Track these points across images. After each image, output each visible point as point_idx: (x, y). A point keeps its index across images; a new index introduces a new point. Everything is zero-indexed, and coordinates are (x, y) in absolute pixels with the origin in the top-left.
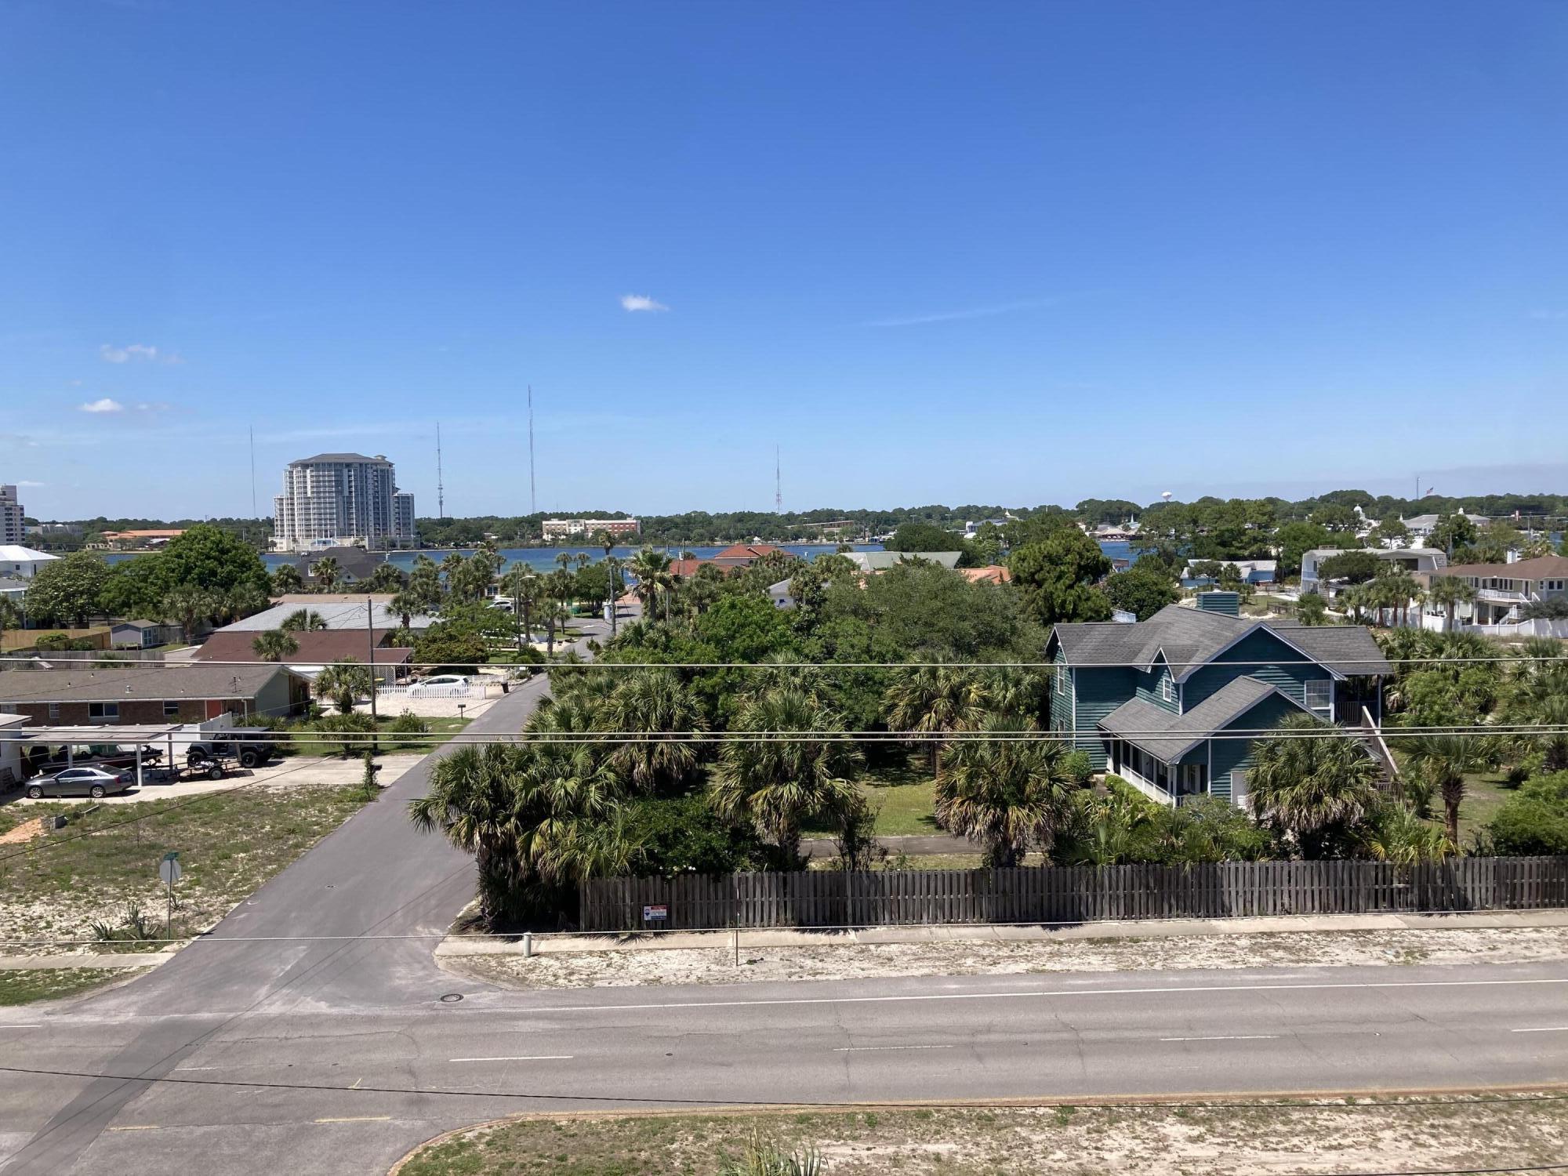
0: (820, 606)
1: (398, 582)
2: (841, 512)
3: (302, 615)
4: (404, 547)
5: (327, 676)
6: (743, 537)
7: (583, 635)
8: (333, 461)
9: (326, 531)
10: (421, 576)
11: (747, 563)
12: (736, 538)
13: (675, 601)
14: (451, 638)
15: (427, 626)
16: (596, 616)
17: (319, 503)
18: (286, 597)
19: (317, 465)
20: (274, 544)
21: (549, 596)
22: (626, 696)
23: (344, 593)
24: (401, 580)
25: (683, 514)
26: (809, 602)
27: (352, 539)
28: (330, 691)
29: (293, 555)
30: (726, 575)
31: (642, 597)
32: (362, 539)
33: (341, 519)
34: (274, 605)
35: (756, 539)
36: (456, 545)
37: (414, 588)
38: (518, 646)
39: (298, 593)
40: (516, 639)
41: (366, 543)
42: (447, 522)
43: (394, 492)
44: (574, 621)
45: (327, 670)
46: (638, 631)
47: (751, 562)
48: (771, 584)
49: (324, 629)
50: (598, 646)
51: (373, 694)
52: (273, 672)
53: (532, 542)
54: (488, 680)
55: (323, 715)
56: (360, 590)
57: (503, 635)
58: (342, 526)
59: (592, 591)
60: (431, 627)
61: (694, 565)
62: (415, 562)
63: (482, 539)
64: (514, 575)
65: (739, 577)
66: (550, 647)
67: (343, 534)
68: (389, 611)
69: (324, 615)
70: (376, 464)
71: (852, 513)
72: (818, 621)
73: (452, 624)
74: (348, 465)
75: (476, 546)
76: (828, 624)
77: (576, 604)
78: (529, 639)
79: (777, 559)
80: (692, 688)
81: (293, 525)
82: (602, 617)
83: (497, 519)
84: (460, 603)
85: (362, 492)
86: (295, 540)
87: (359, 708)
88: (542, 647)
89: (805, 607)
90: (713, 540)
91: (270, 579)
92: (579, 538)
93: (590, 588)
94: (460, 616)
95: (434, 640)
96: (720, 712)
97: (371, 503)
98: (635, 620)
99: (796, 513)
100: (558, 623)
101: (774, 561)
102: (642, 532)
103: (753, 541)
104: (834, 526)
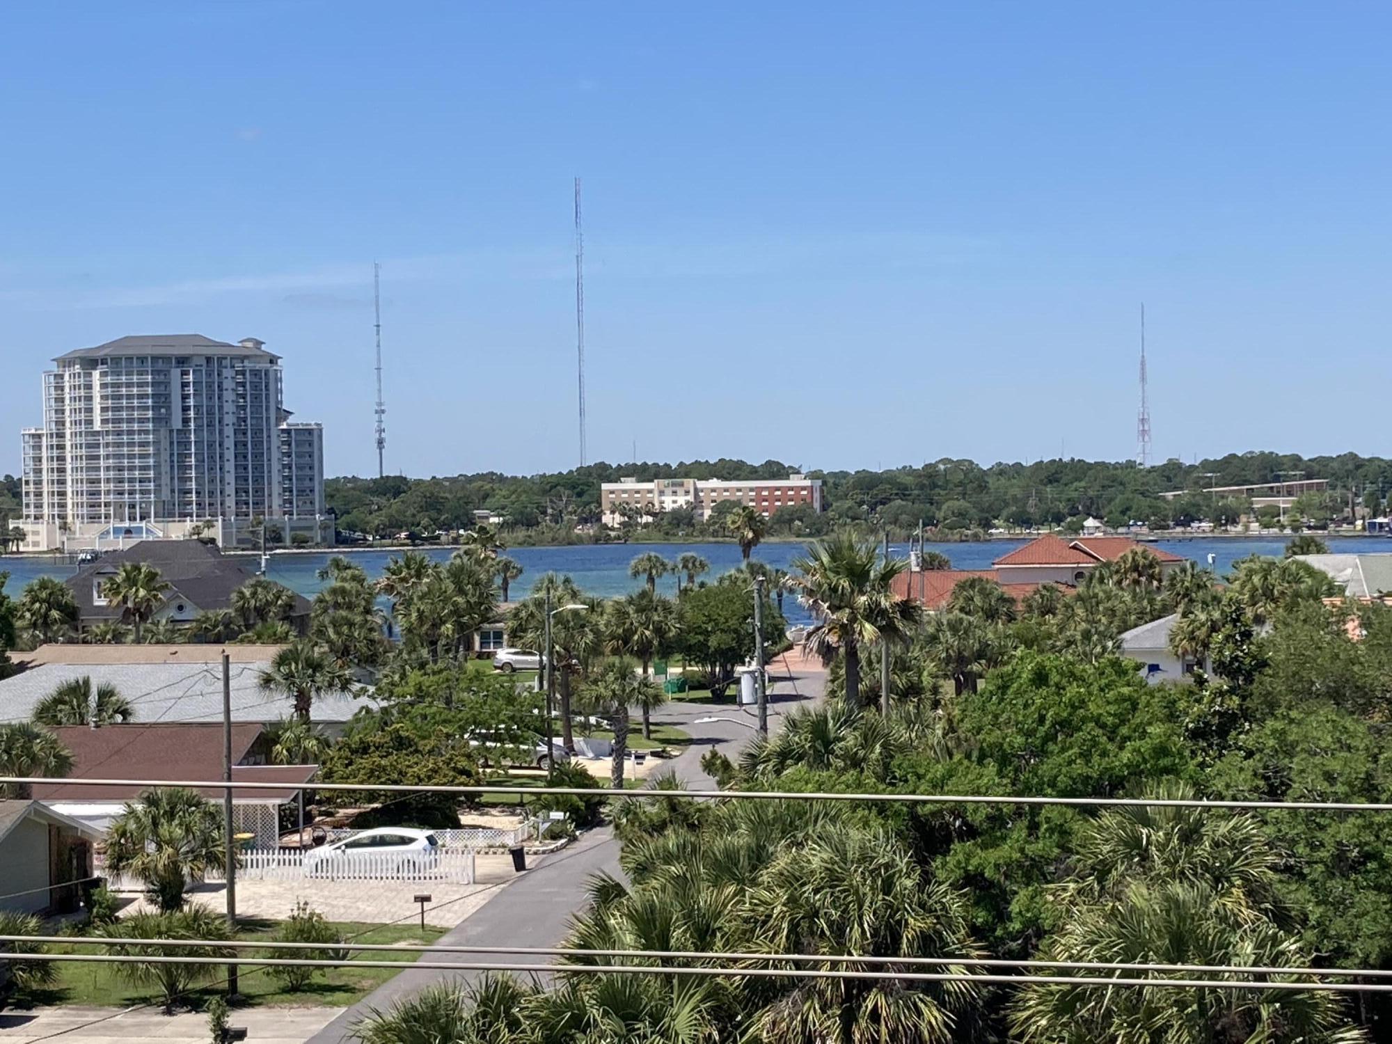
0: (1249, 679)
1: (286, 618)
2: (1296, 460)
3: (78, 690)
4: (300, 542)
5: (132, 826)
6: (1058, 519)
7: (691, 742)
8: (148, 351)
9: (132, 506)
10: (337, 606)
11: (1069, 578)
12: (1042, 522)
13: (901, 665)
14: (401, 743)
15: (348, 717)
16: (720, 698)
17: (119, 445)
18: (45, 651)
19: (116, 360)
20: (20, 536)
21: (615, 651)
22: (791, 880)
23: (170, 642)
24: (296, 616)
25: (918, 466)
26: (1222, 668)
27: (188, 525)
28: (137, 862)
29: (61, 558)
30: (1020, 607)
31: (827, 652)
32: (210, 525)
33: (165, 479)
34: (22, 667)
35: (1090, 522)
36: (413, 537)
37: (321, 632)
38: (546, 764)
39: (71, 641)
40: (543, 749)
41: (217, 532)
42: (393, 487)
43: (279, 420)
44: (671, 710)
45: (132, 812)
46: (819, 728)
47: (1079, 575)
48: (1125, 628)
49: (125, 722)
50: (726, 765)
51: (231, 868)
52: (15, 817)
53: (578, 530)
54: (480, 841)
55: (121, 914)
56: (206, 635)
57: (514, 739)
58: (165, 494)
59: (713, 642)
60: (357, 719)
61: (946, 582)
62: (324, 575)
63: (469, 523)
64: (539, 604)
65: (1051, 611)
66: (618, 769)
67: (167, 513)
68: (267, 681)
69: (125, 692)
70: (243, 358)
71: (1322, 461)
72: (1247, 715)
73: (403, 713)
74: (182, 361)
75: (456, 541)
76: (1270, 723)
77: (675, 671)
78: (570, 750)
79: (1143, 570)
80: (946, 867)
81: (62, 494)
82: (734, 700)
83: (502, 479)
84: (422, 666)
85: (211, 419)
86: (64, 527)
87: (198, 900)
88: (601, 768)
89: (1215, 682)
90: (987, 525)
91: (12, 611)
92: (682, 520)
93: (707, 634)
94: (421, 694)
95: (364, 749)
96: (1016, 926)
97: (230, 443)
98: (814, 706)
99: (1187, 461)
100: (635, 713)
101: (1135, 575)
102: (825, 507)
103: (1083, 527)
104: (1278, 494)
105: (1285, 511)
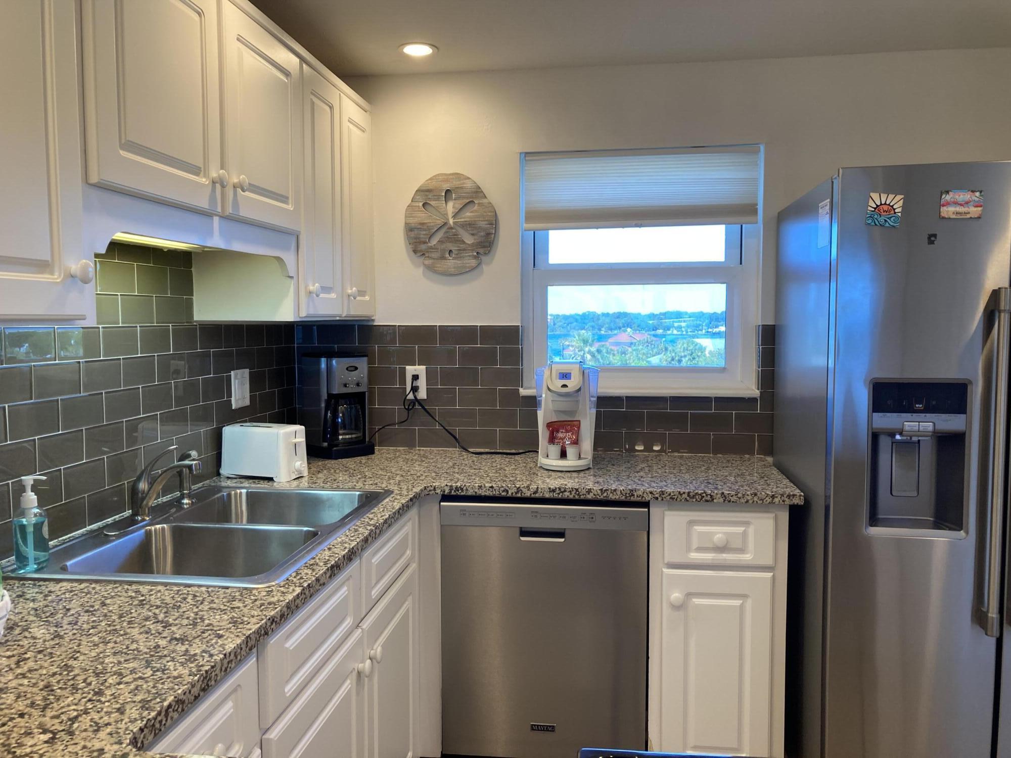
2: (686, 313)
12: (616, 329)
71: (693, 313)
99: (656, 313)
101: (647, 344)
102: (554, 324)
103: (627, 331)
104: (681, 322)
105: (684, 327)
